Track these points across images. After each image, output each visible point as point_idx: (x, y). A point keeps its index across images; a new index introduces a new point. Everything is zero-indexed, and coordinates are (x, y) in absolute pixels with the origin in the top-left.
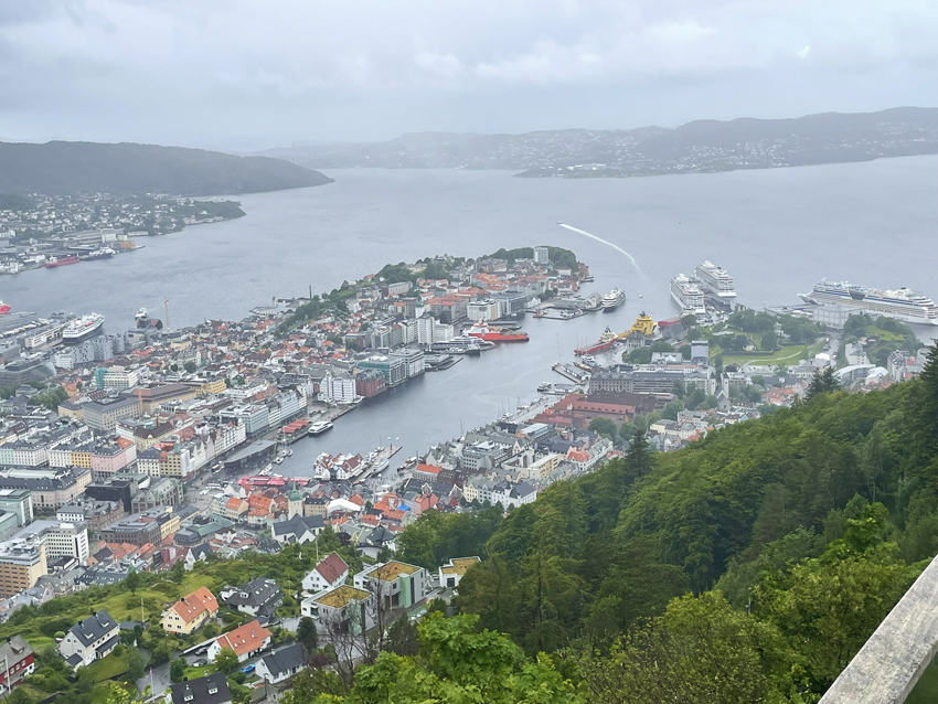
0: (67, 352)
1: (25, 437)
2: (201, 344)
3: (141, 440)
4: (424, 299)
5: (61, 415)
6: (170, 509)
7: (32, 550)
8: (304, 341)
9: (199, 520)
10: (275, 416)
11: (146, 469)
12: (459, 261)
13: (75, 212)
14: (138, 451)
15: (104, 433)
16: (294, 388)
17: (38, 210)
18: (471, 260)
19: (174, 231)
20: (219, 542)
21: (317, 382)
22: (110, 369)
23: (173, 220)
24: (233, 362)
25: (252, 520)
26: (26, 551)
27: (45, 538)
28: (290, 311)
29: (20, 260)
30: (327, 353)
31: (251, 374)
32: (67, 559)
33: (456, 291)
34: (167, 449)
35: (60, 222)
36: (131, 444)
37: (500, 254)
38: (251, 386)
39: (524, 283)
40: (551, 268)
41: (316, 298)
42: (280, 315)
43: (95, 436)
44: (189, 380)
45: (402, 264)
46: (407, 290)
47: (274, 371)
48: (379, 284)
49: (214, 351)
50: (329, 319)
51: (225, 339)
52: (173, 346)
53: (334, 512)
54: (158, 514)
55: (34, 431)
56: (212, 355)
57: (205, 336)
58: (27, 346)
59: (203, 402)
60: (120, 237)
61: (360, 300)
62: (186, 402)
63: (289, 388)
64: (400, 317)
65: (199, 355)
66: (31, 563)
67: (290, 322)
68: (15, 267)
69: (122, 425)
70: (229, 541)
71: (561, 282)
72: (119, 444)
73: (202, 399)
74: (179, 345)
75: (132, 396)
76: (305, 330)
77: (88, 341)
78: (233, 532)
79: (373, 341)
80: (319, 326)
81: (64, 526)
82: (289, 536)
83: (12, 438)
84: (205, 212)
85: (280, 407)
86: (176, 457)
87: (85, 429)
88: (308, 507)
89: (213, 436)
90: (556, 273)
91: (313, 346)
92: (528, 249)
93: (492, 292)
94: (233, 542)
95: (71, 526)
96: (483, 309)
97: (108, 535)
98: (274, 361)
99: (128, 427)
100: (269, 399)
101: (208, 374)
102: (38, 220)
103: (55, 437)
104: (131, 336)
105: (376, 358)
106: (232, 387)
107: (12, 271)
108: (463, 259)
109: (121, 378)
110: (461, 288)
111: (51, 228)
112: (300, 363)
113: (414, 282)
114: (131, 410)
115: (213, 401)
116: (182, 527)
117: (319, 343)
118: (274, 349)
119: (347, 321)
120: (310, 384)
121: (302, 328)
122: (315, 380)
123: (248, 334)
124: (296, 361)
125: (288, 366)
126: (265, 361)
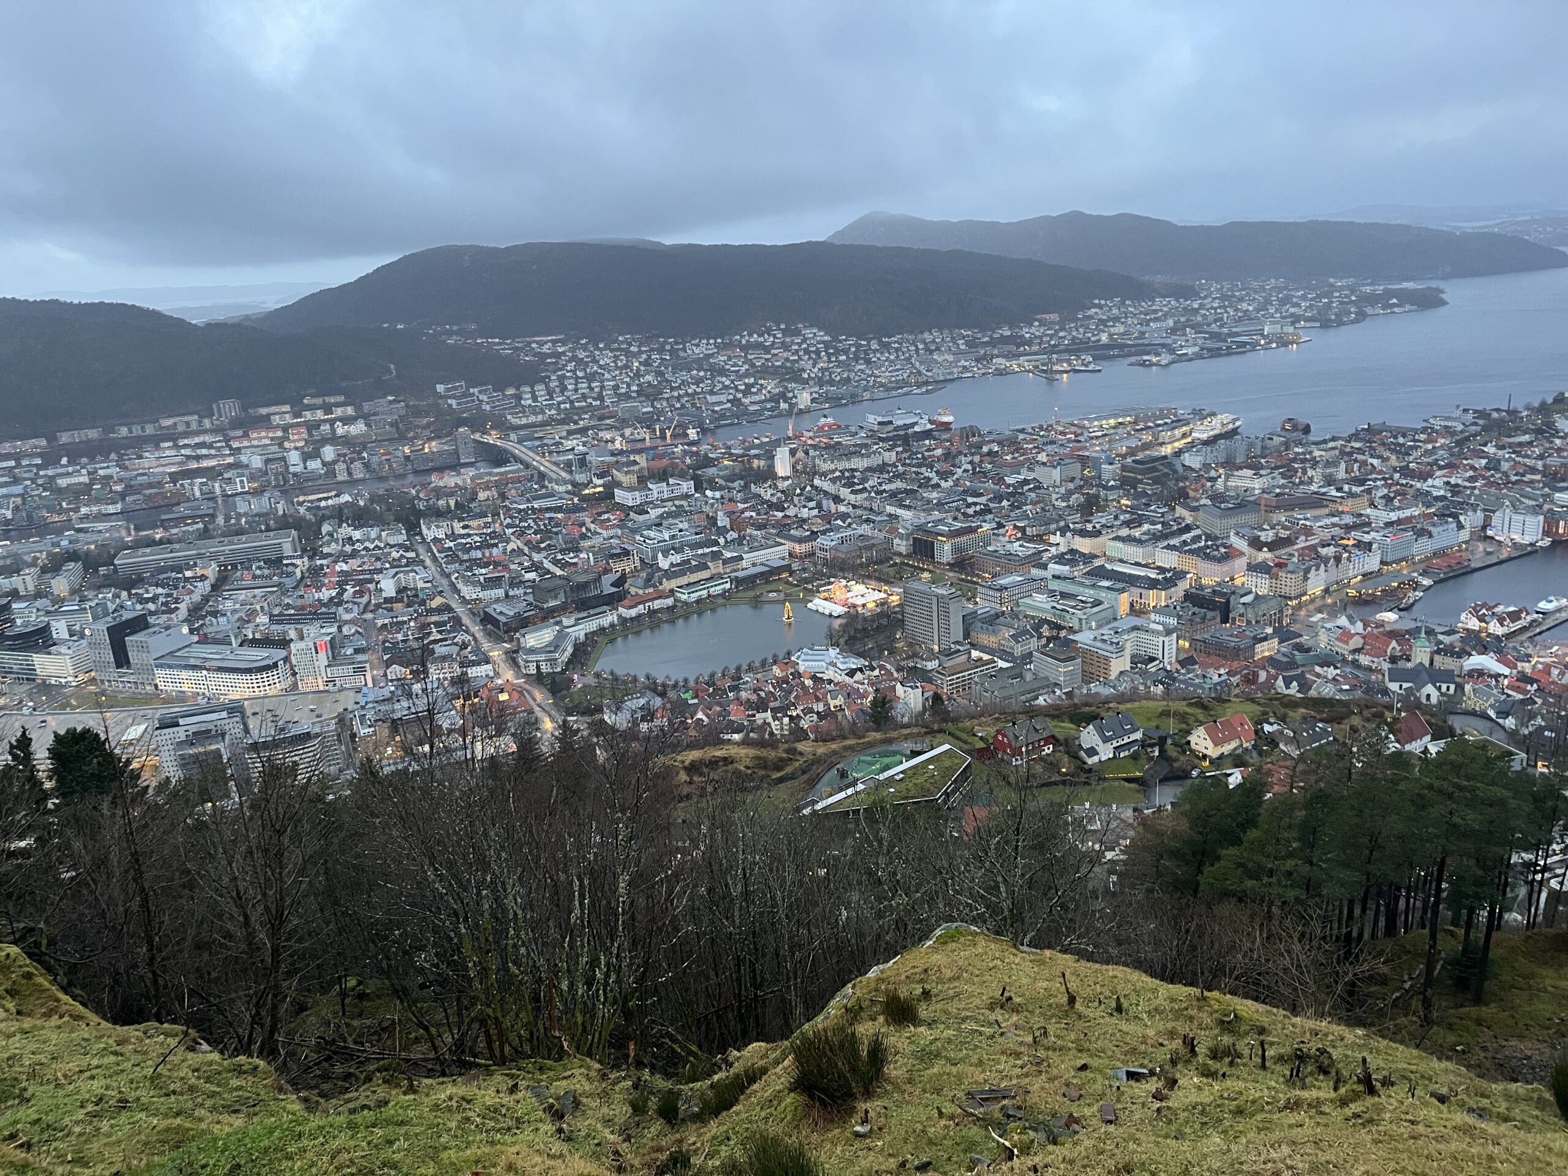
0: (1197, 451)
1: (1137, 533)
2: (1351, 454)
3: (1254, 552)
5: (1177, 515)
6: (1269, 630)
7: (1118, 643)
8: (1484, 462)
9: (1299, 648)
10: (1422, 548)
11: (1254, 584)
13: (1241, 300)
14: (1249, 564)
15: (1217, 538)
16: (1455, 516)
17: (1201, 298)
19: (1352, 322)
20: (1318, 675)
21: (1489, 512)
22: (1240, 473)
23: (1352, 310)
24: (1384, 479)
25: (1364, 660)
26: (1112, 643)
27: (1134, 634)
28: (1475, 424)
29: (1171, 350)
30: (1514, 478)
31: (1404, 494)
32: (1152, 659)
34: (1280, 565)
36: (1242, 554)
38: (1399, 508)
41: (1516, 410)
43: (1206, 541)
44: (1324, 494)
47: (1435, 494)
49: (1364, 463)
50: (1526, 438)
51: (1380, 450)
52: (1317, 453)
53: (1472, 670)
54: (1255, 633)
55: (1146, 527)
56: (1360, 468)
57: (1357, 445)
58: (1160, 441)
59: (1335, 520)
60: (1285, 329)
62: (1315, 517)
63: (1449, 516)
65: (1343, 466)
66: (1114, 656)
68: (1165, 359)
69: (1237, 534)
70: (1330, 677)
72: (1231, 554)
73: (1334, 516)
74: (1323, 453)
75: (1257, 503)
76: (1489, 448)
77: (1223, 441)
78: (1336, 668)
80: (1511, 445)
81: (1153, 626)
82: (1405, 685)
83: (1124, 532)
84: (1395, 301)
85: (1431, 536)
86: (1289, 575)
87: (1198, 532)
88: (1437, 658)
89: (1338, 559)
91: (1496, 468)
94: (1334, 679)
95: (1160, 628)
97: (1199, 643)
98: (1438, 482)
99: (1243, 536)
100: (1419, 526)
101: (1350, 489)
102: (1199, 308)
103: (1165, 537)
104: (1271, 439)
106: (1376, 507)
107: (1163, 363)
109: (1248, 484)
111: (1211, 319)
112: (1474, 488)
114: (1250, 518)
115: (1348, 520)
116: (1279, 651)
117: (1505, 466)
118: (1441, 468)
119: (1552, 442)
120: (1480, 515)
121: (1485, 445)
122: (1487, 510)
123: (1411, 447)
124: (1467, 484)
125: (1455, 489)
126: (1425, 480)
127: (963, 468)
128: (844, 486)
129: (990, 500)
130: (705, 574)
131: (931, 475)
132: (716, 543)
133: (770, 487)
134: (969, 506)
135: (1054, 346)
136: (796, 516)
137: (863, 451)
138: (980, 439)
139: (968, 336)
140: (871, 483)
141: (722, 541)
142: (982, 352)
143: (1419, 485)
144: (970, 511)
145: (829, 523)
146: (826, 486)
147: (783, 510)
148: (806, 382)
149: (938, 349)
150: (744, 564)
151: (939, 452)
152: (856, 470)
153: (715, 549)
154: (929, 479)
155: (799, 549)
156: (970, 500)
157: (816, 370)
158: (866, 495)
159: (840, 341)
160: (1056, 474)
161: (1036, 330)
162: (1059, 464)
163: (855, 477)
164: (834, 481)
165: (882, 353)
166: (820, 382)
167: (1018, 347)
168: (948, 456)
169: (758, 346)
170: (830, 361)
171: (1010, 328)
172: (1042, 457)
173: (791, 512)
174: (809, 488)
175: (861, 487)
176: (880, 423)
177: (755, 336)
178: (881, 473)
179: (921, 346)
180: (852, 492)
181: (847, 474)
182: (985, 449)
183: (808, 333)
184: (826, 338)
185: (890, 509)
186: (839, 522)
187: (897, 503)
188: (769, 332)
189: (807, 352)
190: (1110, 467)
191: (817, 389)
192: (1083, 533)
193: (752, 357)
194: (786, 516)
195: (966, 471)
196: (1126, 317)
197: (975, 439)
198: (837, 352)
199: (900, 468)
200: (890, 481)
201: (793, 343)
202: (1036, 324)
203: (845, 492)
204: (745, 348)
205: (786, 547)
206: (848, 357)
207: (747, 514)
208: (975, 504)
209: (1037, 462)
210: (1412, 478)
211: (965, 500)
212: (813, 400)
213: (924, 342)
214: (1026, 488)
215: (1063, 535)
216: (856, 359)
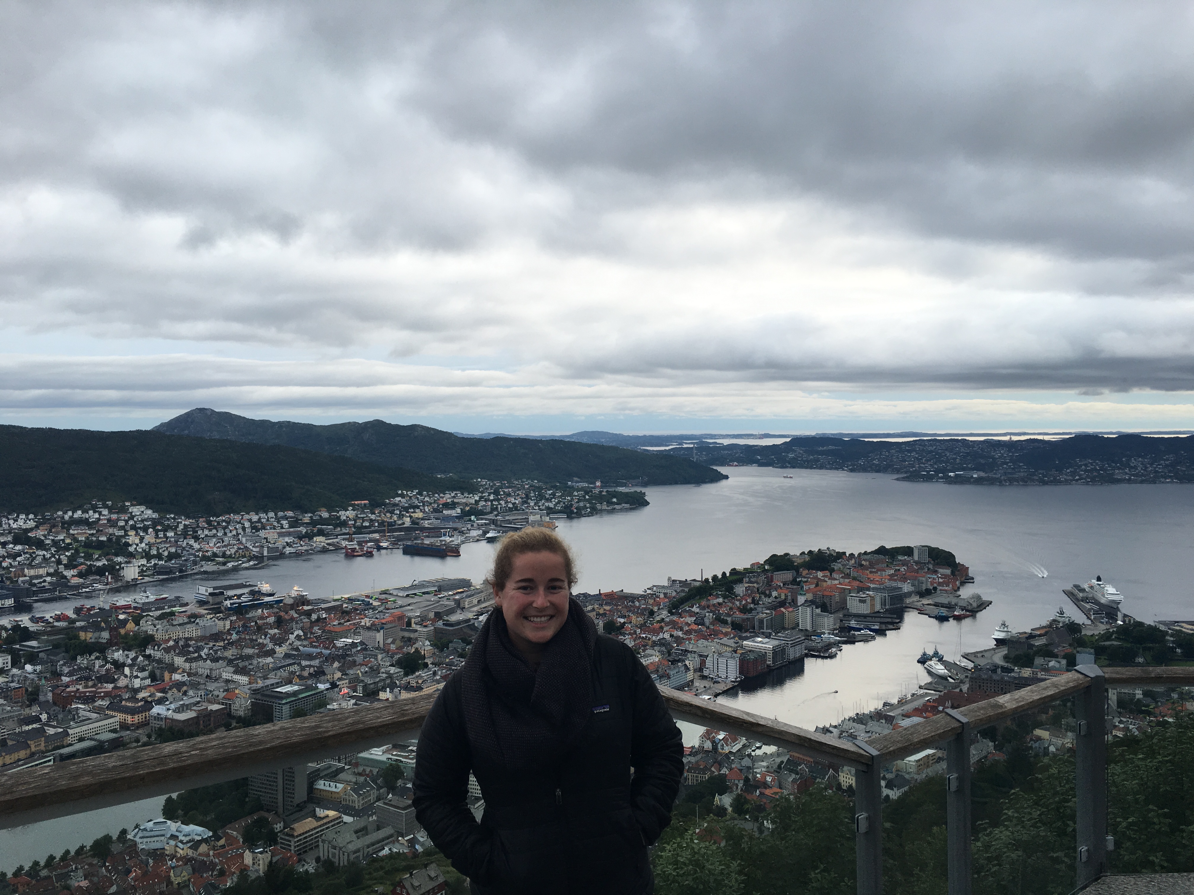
2: (604, 615)
4: (805, 588)
8: (693, 619)
12: (841, 555)
13: (509, 495)
16: (682, 661)
17: (480, 492)
18: (852, 555)
19: (588, 515)
21: (703, 658)
24: (630, 634)
28: (683, 591)
30: (713, 631)
31: (644, 645)
33: (836, 582)
35: (497, 503)
37: (881, 551)
39: (904, 579)
40: (931, 566)
41: (707, 580)
42: (674, 594)
45: (787, 554)
46: (791, 579)
48: (765, 571)
50: (718, 600)
51: (624, 612)
58: (463, 607)
60: (544, 518)
61: (747, 585)
63: (679, 661)
64: (783, 604)
67: (682, 601)
71: (941, 580)
76: (695, 609)
79: (757, 624)
80: (708, 607)
85: (667, 677)
90: (936, 572)
91: (703, 624)
92: (909, 547)
93: (872, 586)
96: (862, 601)
98: (666, 635)
100: (660, 670)
105: (760, 639)
108: (844, 553)
110: (842, 580)
113: (798, 572)
117: (707, 621)
118: (667, 624)
119: (733, 604)
120: (698, 659)
121: (693, 607)
122: (701, 656)
123: (645, 609)
124: (685, 637)
125: (678, 640)
126: (658, 634)
127: (296, 633)
128: (178, 655)
129: (323, 662)
130: (22, 754)
131: (265, 642)
132: (37, 719)
133: (97, 658)
134: (303, 668)
135: (366, 527)
136: (127, 686)
137: (198, 621)
138: (310, 607)
139: (291, 517)
140: (206, 650)
141: (44, 717)
142: (304, 531)
143: (654, 638)
144: (306, 674)
145: (163, 691)
146: (158, 655)
147: (114, 681)
148: (132, 555)
149: (264, 528)
150: (69, 740)
151: (271, 620)
152: (191, 639)
153: (34, 726)
154: (264, 645)
155: (129, 719)
156: (304, 663)
157: (143, 545)
158: (201, 663)
159: (168, 519)
160: (379, 636)
161: (350, 513)
162: (382, 628)
163: (189, 646)
164: (167, 650)
165: (210, 530)
166: (148, 556)
167: (335, 528)
168: (279, 623)
169: (85, 522)
170: (157, 537)
171: (329, 511)
172: (366, 622)
173: (122, 682)
174: (141, 658)
175: (196, 655)
176: (211, 594)
177: (79, 512)
178: (216, 641)
179: (247, 524)
180: (186, 661)
181: (181, 643)
182: (314, 617)
183: (136, 510)
184: (155, 516)
185: (225, 676)
186: (175, 690)
187: (232, 669)
188: (95, 509)
189: (133, 527)
190: (425, 630)
191: (144, 561)
192: (408, 688)
193: (76, 532)
194: (116, 688)
195: (298, 637)
196: (424, 505)
197: (306, 608)
198: (165, 530)
199: (234, 635)
200: (225, 648)
201: (118, 520)
202: (351, 508)
203: (179, 661)
204: (67, 525)
205: (117, 719)
206: (176, 534)
207: (71, 689)
208: (310, 666)
209: (363, 627)
210: (649, 633)
211: (299, 664)
212: (142, 573)
213: (250, 520)
214: (354, 650)
215: (391, 691)
216: (185, 535)
